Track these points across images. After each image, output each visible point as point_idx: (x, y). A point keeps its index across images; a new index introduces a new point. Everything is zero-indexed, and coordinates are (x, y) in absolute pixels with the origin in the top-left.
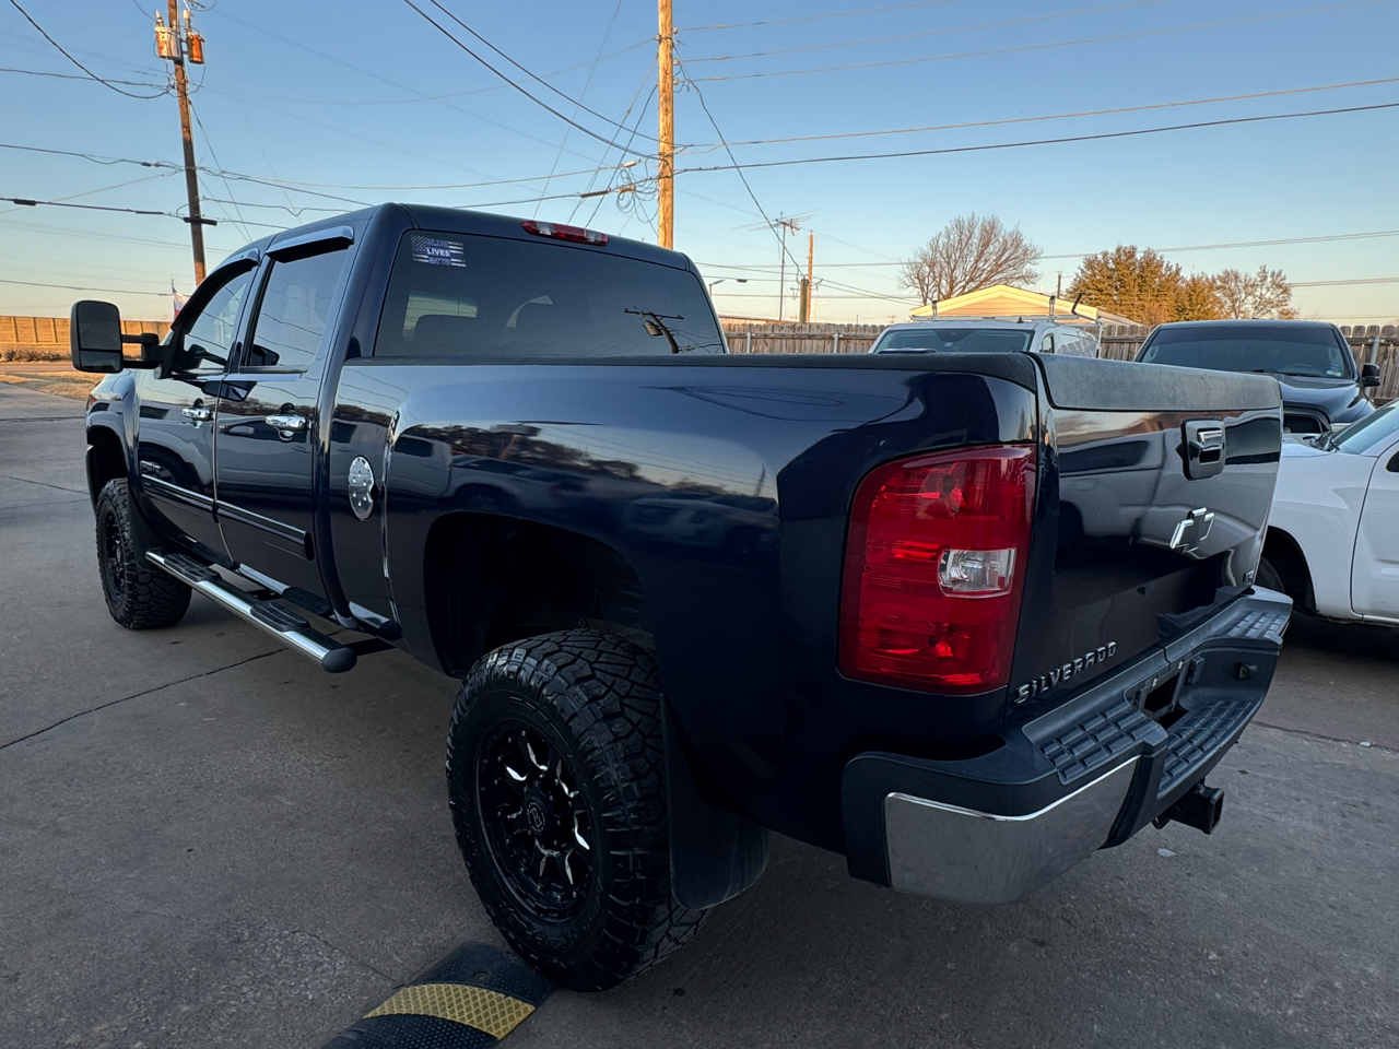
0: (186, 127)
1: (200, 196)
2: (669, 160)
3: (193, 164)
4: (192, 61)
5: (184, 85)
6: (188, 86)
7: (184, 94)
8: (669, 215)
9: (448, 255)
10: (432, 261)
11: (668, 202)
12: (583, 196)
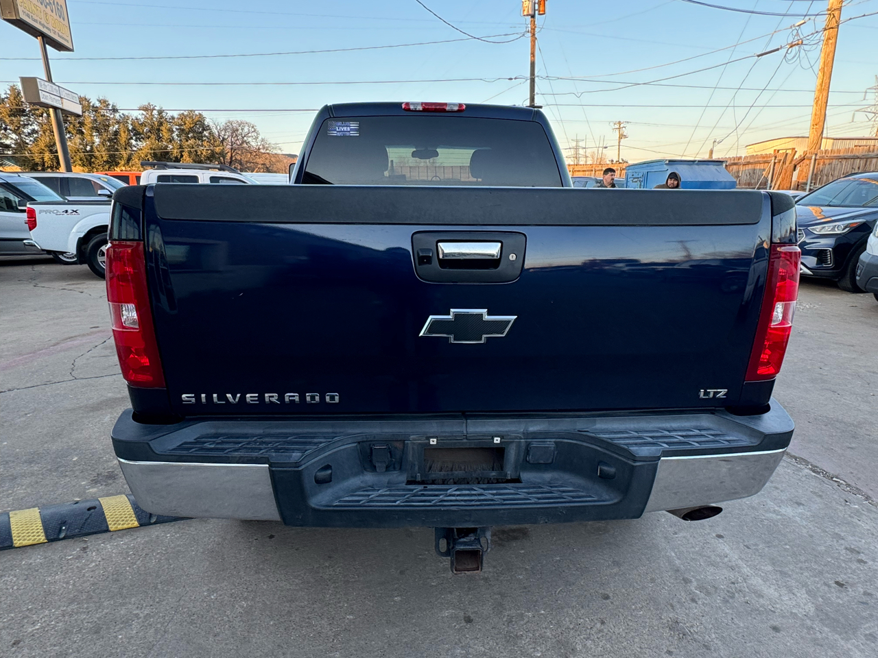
0: (533, 54)
1: (536, 92)
2: (836, 13)
3: (534, 75)
4: (540, 14)
5: (534, 29)
6: (536, 29)
7: (533, 35)
8: (830, 59)
9: (349, 130)
10: (339, 134)
11: (831, 48)
12: (759, 56)
